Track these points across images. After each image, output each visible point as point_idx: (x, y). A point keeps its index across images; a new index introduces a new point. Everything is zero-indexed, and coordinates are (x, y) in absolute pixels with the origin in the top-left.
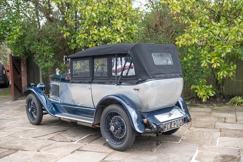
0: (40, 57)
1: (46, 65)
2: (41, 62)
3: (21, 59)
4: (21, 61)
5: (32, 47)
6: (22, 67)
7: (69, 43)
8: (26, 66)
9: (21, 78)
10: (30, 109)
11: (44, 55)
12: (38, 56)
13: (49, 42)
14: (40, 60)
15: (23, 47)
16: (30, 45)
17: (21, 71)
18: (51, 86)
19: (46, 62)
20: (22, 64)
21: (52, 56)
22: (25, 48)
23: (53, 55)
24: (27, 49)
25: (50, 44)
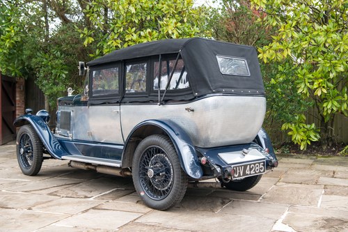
0: (45, 77)
1: (55, 89)
2: (46, 84)
3: (17, 82)
4: (17, 85)
5: (34, 60)
6: (17, 95)
7: (91, 55)
8: (23, 93)
9: (14, 112)
10: (22, 150)
11: (52, 73)
12: (42, 75)
13: (61, 55)
14: (45, 82)
15: (20, 62)
16: (30, 57)
17: (15, 101)
18: (59, 115)
19: (55, 84)
20: (17, 90)
21: (64, 76)
22: (23, 63)
23: (65, 74)
24: (26, 64)
25: (63, 56)
